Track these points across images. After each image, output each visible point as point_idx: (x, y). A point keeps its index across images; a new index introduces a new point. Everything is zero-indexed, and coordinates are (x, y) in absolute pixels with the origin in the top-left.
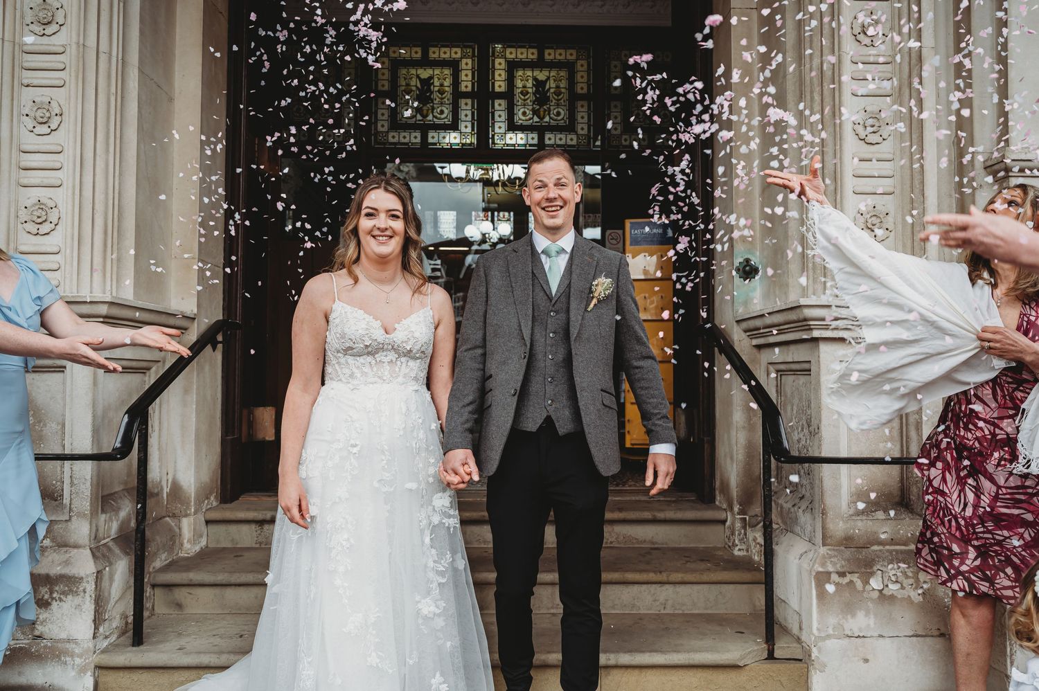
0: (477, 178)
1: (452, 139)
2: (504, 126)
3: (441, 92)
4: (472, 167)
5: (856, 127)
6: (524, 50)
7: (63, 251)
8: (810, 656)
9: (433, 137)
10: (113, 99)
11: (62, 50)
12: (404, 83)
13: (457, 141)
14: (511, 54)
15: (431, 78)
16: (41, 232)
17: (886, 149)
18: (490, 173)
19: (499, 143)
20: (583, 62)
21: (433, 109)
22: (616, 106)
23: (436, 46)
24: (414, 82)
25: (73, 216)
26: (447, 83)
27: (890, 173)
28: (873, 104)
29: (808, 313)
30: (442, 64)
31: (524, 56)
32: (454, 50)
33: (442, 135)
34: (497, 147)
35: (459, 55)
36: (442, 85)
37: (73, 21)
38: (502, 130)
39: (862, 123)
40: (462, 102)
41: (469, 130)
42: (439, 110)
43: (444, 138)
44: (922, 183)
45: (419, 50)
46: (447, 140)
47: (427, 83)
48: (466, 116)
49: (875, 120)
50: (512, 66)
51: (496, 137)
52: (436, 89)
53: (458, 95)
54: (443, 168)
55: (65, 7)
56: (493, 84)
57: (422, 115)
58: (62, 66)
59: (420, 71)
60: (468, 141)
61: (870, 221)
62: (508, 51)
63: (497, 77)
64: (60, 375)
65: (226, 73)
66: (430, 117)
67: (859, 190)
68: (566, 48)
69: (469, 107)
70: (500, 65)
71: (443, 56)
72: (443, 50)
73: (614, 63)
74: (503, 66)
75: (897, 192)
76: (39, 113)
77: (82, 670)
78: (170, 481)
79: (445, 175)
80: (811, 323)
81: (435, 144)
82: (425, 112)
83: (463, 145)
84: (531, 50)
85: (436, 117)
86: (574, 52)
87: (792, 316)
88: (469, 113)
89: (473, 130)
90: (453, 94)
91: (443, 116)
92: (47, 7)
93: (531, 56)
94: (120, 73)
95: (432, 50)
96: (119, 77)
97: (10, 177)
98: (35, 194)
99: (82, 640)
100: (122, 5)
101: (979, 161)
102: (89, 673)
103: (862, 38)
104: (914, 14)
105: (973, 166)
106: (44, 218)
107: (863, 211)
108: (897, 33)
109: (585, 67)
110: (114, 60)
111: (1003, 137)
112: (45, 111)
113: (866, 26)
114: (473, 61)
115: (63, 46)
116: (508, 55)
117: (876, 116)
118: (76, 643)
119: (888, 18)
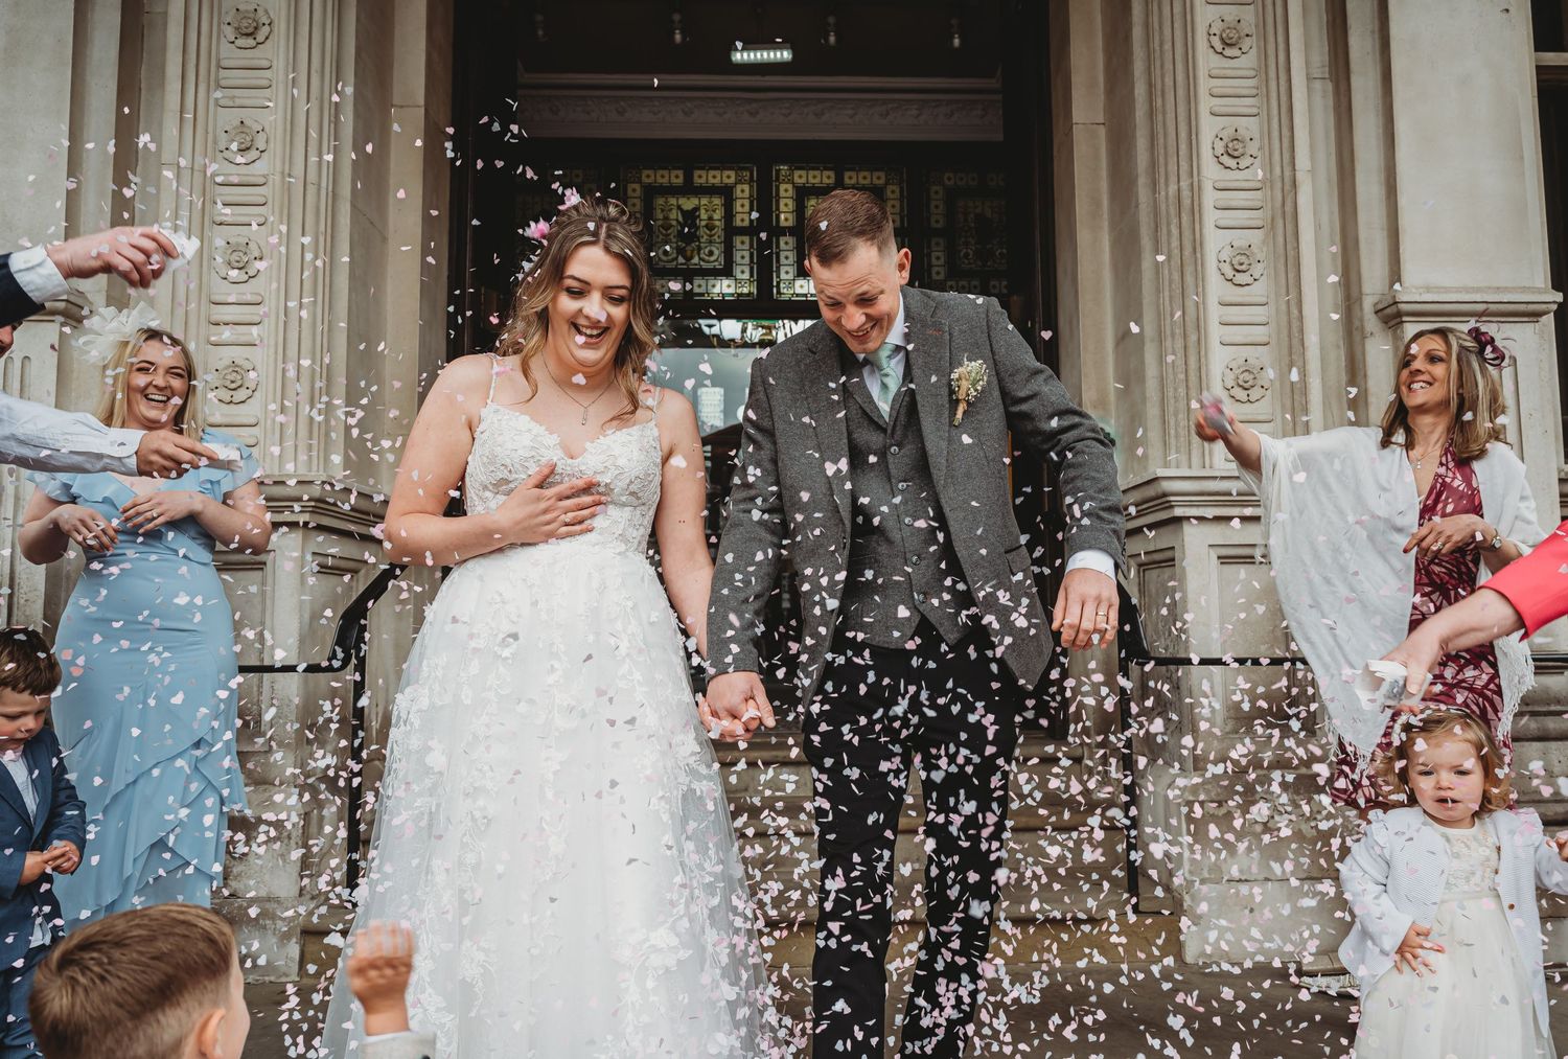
0: (756, 340)
1: (723, 288)
2: (792, 271)
3: (710, 227)
4: (750, 326)
5: (1222, 265)
6: (817, 173)
7: (262, 422)
8: (1182, 905)
9: (699, 285)
10: (322, 239)
11: (262, 181)
12: (661, 216)
13: (731, 290)
14: (800, 177)
15: (697, 209)
16: (235, 400)
17: (1258, 291)
18: (774, 333)
19: (787, 293)
20: (894, 188)
21: (699, 249)
22: (937, 244)
23: (702, 168)
24: (674, 215)
25: (275, 380)
26: (717, 216)
27: (1263, 319)
28: (1241, 239)
29: (1167, 486)
30: (711, 191)
31: (817, 180)
32: (727, 173)
33: (711, 282)
34: (783, 298)
35: (732, 180)
36: (710, 218)
37: (276, 147)
38: (791, 277)
39: (1228, 261)
40: (737, 240)
41: (746, 276)
42: (707, 251)
43: (714, 286)
44: (1302, 331)
45: (680, 173)
46: (717, 290)
47: (691, 216)
48: (743, 257)
49: (1244, 257)
50: (802, 194)
51: (782, 285)
52: (703, 223)
53: (731, 231)
54: (710, 326)
55: (267, 129)
56: (778, 217)
57: (685, 257)
58: (262, 200)
59: (682, 201)
60: (745, 291)
61: (1241, 377)
62: (797, 173)
63: (782, 208)
64: (259, 573)
65: (448, 206)
66: (696, 260)
67: (1227, 340)
68: (872, 170)
69: (747, 246)
70: (786, 191)
71: (712, 181)
72: (712, 173)
73: (934, 188)
74: (791, 193)
75: (1273, 342)
76: (235, 257)
77: (285, 937)
78: (380, 715)
79: (714, 336)
80: (1172, 498)
81: (703, 295)
82: (689, 253)
83: (740, 295)
84: (826, 173)
85: (704, 260)
86: (882, 174)
87: (1150, 492)
88: (747, 254)
89: (752, 276)
90: (725, 230)
91: (712, 259)
92: (245, 130)
93: (826, 181)
94: (330, 208)
95: (697, 173)
96: (330, 213)
97: (198, 334)
98: (229, 354)
99: (286, 899)
100: (332, 126)
101: (1368, 304)
102: (294, 940)
103: (1226, 160)
104: (1286, 132)
105: (1361, 309)
106: (239, 384)
107: (1233, 365)
108: (1267, 154)
109: (897, 194)
110: (323, 192)
111: (1395, 275)
112: (241, 254)
113: (1230, 145)
114: (751, 187)
115: (264, 176)
116: (797, 180)
117: (1245, 252)
118: (279, 902)
119: (1256, 136)
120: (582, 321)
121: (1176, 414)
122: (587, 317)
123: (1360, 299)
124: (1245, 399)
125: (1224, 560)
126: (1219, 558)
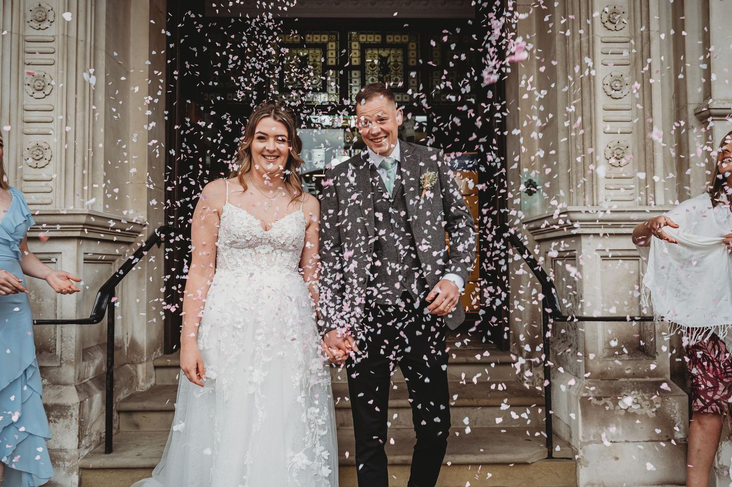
0: (340, 126)
1: (322, 98)
3: (315, 66)
4: (336, 118)
5: (605, 86)
6: (372, 36)
7: (54, 179)
8: (577, 455)
9: (309, 97)
11: (52, 39)
13: (326, 100)
14: (363, 38)
15: (307, 56)
16: (39, 166)
17: (626, 102)
18: (349, 122)
20: (413, 44)
22: (437, 75)
23: (311, 34)
24: (295, 59)
25: (61, 154)
26: (318, 59)
27: (629, 118)
28: (617, 71)
29: (573, 216)
30: (315, 46)
31: (372, 40)
32: (323, 36)
33: (315, 96)
35: (326, 40)
36: (315, 61)
37: (60, 19)
39: (609, 84)
40: (329, 72)
41: (334, 92)
43: (317, 98)
44: (652, 125)
45: (300, 36)
46: (319, 100)
47: (304, 60)
49: (618, 82)
50: (364, 47)
52: (311, 63)
53: (326, 68)
54: (316, 119)
55: (54, 9)
56: (351, 60)
57: (301, 82)
58: (52, 51)
59: (300, 52)
60: (333, 100)
61: (615, 152)
62: (361, 36)
63: (353, 55)
67: (608, 130)
68: (401, 35)
69: (334, 76)
70: (355, 46)
71: (315, 40)
72: (315, 36)
74: (357, 47)
75: (635, 131)
76: (37, 83)
77: (71, 471)
78: (129, 339)
79: (317, 123)
80: (576, 223)
81: (311, 102)
83: (330, 102)
84: (377, 36)
85: (311, 84)
86: (407, 37)
88: (334, 80)
89: (337, 92)
90: (323, 67)
91: (316, 83)
92: (42, 10)
93: (377, 40)
94: (92, 55)
95: (307, 36)
96: (92, 58)
97: (17, 128)
98: (35, 139)
99: (70, 450)
100: (93, 7)
101: (691, 109)
102: (75, 473)
103: (608, 25)
104: (644, 8)
105: (687, 113)
106: (41, 156)
107: (611, 145)
108: (633, 21)
109: (415, 47)
110: (88, 46)
111: (708, 93)
112: (41, 82)
113: (611, 16)
114: (336, 44)
115: (53, 36)
116: (361, 40)
117: (619, 79)
118: (66, 452)
119: (626, 10)
120: (266, 153)
121: (577, 173)
122: (268, 151)
123: (686, 107)
124: (618, 164)
125: (605, 258)
126: (601, 257)
